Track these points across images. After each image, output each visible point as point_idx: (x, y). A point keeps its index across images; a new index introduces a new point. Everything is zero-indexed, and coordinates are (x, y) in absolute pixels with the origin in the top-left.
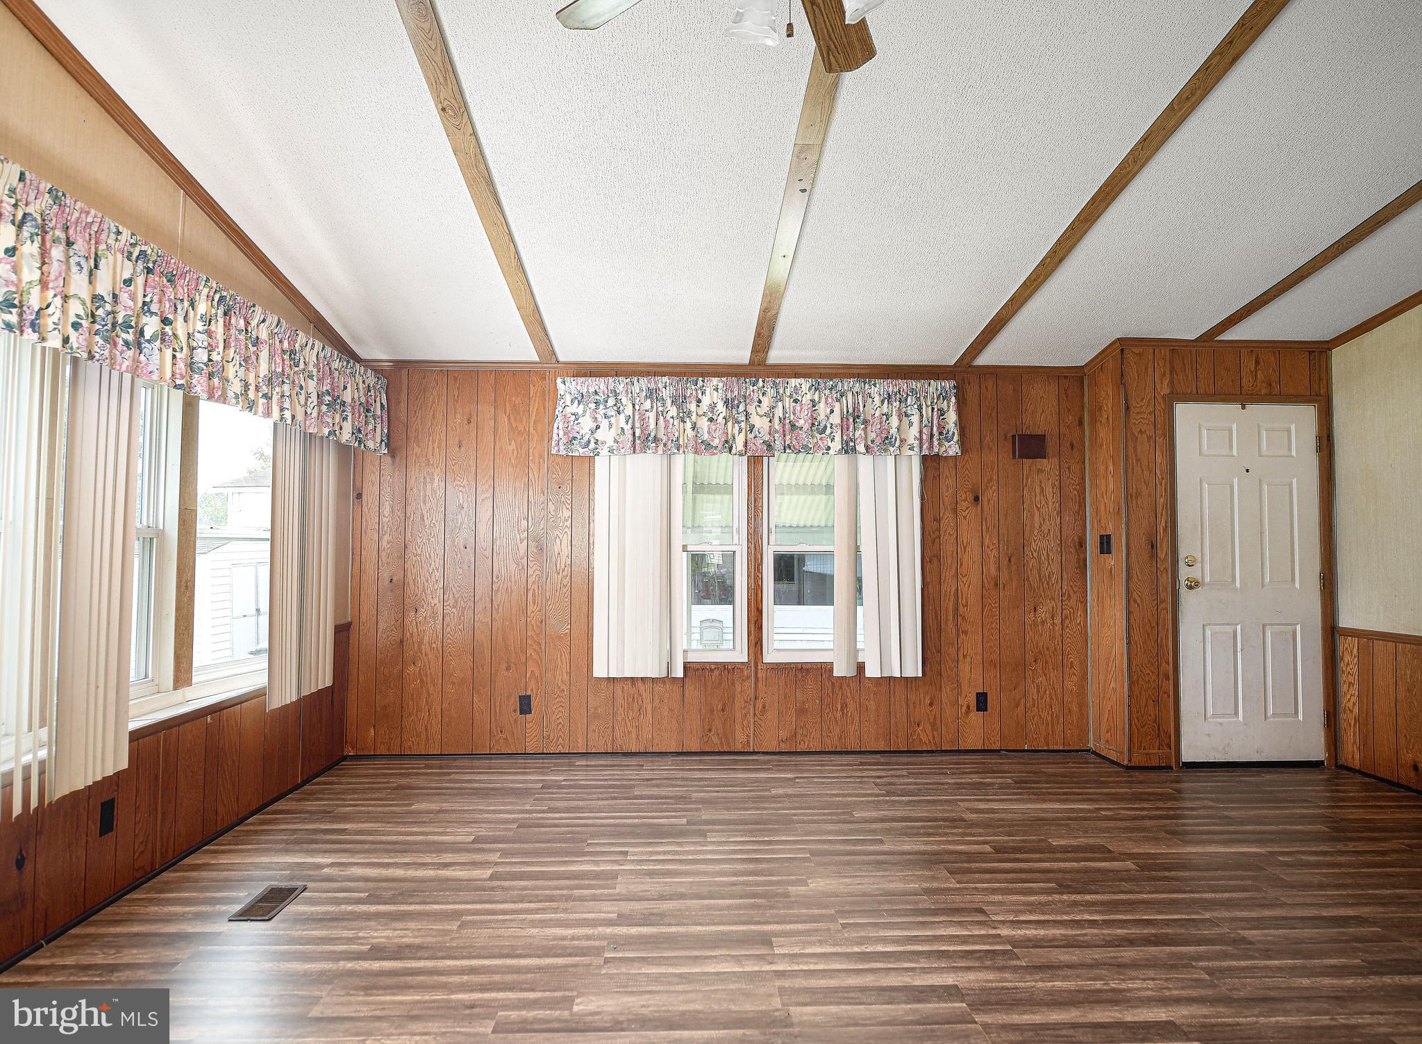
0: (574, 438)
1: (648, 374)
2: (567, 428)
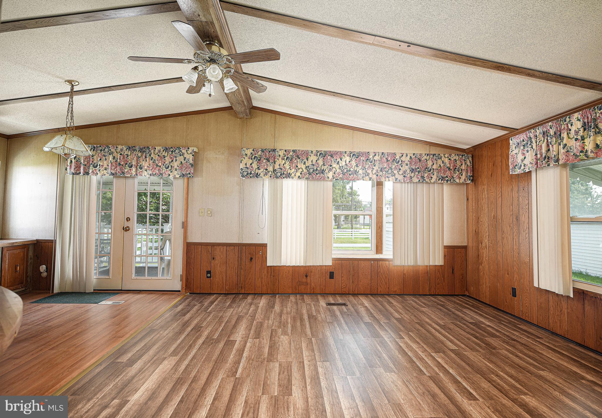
0: (516, 165)
1: (541, 125)
2: (513, 161)
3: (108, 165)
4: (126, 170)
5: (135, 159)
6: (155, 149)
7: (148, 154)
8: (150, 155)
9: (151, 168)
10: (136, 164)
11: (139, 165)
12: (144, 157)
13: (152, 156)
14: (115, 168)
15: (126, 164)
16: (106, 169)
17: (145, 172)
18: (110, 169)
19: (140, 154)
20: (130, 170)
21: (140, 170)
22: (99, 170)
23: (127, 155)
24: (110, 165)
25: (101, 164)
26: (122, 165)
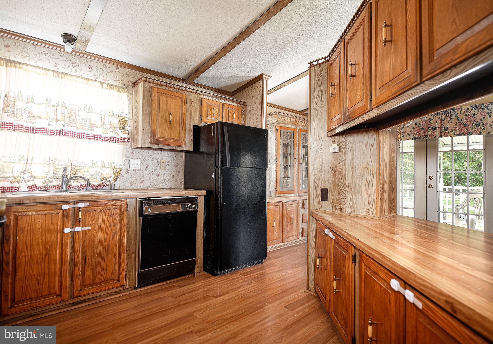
3: (410, 131)
4: (430, 133)
5: (439, 121)
6: (462, 109)
7: (454, 115)
8: (456, 116)
9: (458, 128)
10: (440, 127)
11: (444, 127)
12: (449, 119)
13: (458, 116)
14: (418, 133)
15: (430, 127)
16: (409, 135)
17: (451, 132)
18: (413, 134)
19: (443, 117)
20: (434, 132)
21: (444, 131)
22: (403, 136)
23: (430, 119)
24: (412, 130)
25: (404, 131)
26: (425, 129)
